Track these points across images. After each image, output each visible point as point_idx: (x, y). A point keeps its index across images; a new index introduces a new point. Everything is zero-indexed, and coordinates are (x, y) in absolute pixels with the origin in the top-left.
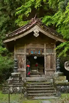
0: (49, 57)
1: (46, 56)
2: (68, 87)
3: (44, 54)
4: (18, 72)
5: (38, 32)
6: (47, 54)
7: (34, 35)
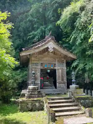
0: (60, 70)
1: (58, 70)
2: (87, 100)
3: (56, 68)
4: (35, 86)
5: (52, 47)
6: (59, 68)
7: (49, 50)
